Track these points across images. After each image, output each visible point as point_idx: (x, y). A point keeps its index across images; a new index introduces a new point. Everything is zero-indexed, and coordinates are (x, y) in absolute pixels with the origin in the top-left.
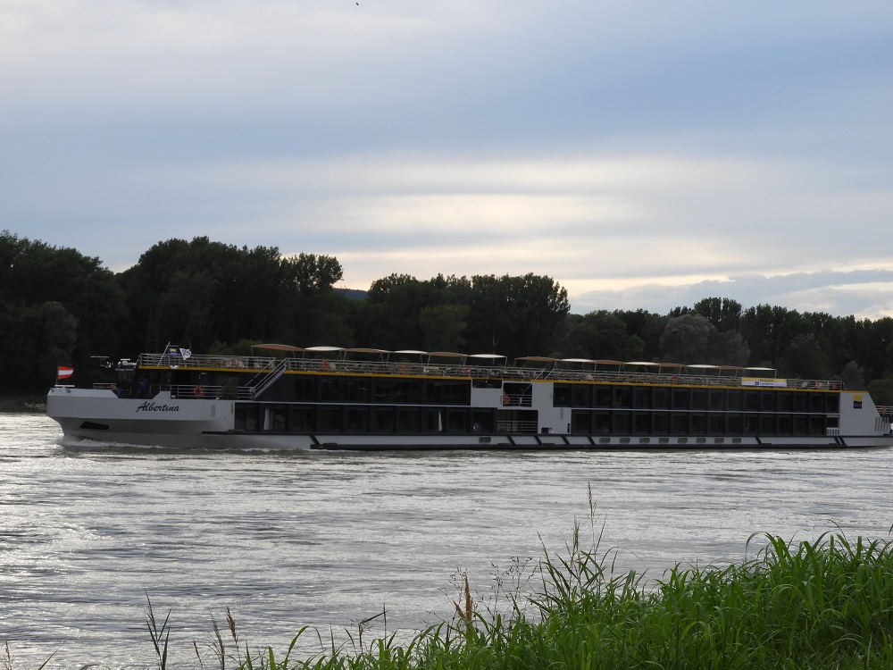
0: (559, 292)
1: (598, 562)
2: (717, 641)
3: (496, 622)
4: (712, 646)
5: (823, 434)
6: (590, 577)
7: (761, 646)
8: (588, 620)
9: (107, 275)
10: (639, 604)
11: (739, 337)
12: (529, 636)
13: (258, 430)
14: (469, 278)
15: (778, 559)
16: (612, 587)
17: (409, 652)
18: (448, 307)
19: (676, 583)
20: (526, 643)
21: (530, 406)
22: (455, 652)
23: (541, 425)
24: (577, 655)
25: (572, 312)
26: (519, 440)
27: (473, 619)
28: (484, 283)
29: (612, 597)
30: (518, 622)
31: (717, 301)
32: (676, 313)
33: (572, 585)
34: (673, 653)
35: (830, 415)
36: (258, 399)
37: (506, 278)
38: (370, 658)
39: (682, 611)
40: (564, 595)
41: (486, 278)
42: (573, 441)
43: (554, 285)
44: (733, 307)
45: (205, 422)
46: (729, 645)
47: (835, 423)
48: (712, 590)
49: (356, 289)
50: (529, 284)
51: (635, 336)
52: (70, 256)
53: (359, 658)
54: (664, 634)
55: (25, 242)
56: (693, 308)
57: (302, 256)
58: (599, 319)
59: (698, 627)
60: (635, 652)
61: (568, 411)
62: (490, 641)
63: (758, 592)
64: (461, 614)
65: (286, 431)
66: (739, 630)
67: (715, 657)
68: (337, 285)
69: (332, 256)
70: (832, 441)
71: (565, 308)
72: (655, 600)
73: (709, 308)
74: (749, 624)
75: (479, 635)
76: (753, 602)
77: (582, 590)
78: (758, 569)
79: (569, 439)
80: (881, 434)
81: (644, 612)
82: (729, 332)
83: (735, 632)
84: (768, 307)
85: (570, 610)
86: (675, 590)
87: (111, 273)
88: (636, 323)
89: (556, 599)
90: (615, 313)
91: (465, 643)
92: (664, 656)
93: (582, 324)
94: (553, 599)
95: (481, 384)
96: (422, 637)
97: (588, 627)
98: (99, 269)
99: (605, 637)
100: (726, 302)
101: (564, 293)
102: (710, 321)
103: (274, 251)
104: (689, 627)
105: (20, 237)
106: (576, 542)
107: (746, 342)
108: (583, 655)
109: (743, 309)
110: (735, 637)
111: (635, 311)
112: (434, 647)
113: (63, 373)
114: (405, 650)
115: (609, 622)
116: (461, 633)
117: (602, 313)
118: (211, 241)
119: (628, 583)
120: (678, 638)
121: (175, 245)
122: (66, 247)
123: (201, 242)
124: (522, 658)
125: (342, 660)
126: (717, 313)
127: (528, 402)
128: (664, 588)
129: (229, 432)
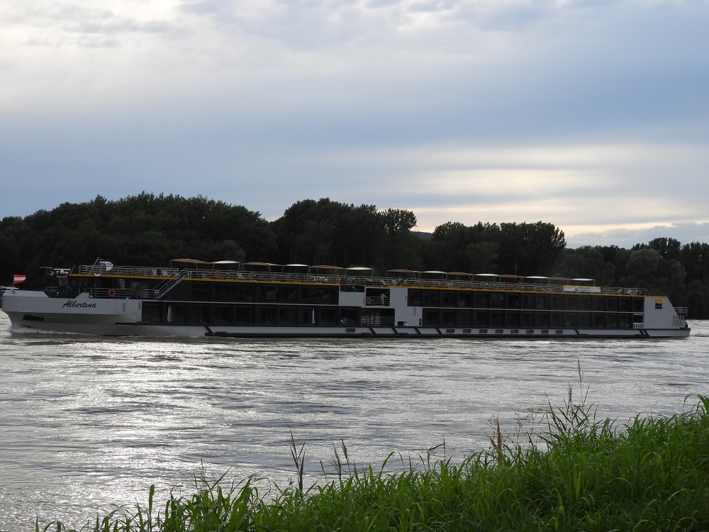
0: (559, 234)
1: (585, 412)
2: (665, 465)
3: (517, 451)
4: (662, 468)
5: (631, 328)
6: (580, 421)
7: (694, 469)
8: (578, 449)
9: (264, 223)
10: (613, 440)
11: (679, 264)
12: (539, 460)
13: (163, 322)
14: (498, 224)
15: (705, 412)
16: (594, 428)
17: (460, 470)
18: (486, 244)
19: (638, 426)
20: (538, 465)
21: (389, 305)
22: (491, 470)
23: (397, 319)
24: (572, 473)
25: (567, 247)
26: (378, 331)
27: (503, 448)
28: (508, 228)
29: (595, 435)
30: (532, 452)
31: (664, 240)
32: (637, 247)
33: (568, 428)
34: (635, 473)
35: (636, 313)
36: (162, 299)
37: (523, 225)
38: (435, 474)
39: (641, 445)
40: (563, 434)
41: (509, 224)
42: (423, 331)
43: (556, 229)
44: (675, 244)
45: (118, 315)
46: (673, 468)
47: (640, 319)
48: (662, 431)
49: (425, 232)
50: (539, 228)
51: (609, 263)
52: (241, 211)
53: (427, 474)
54: (630, 460)
55: (212, 202)
56: (648, 244)
57: (389, 210)
58: (586, 252)
59: (652, 456)
60: (610, 471)
61: (419, 310)
62: (514, 463)
63: (692, 433)
64: (494, 445)
65: (186, 323)
66: (679, 458)
67: (664, 476)
68: (413, 229)
69: (409, 210)
70: (638, 333)
71: (563, 244)
72: (623, 437)
73: (659, 244)
74: (686, 454)
75: (506, 459)
76: (690, 440)
77: (574, 429)
78: (692, 418)
79: (420, 330)
80: (678, 327)
81: (616, 446)
82: (672, 260)
83: (677, 459)
84: (698, 244)
85: (567, 443)
86: (637, 431)
87: (267, 222)
88: (610, 254)
89: (556, 436)
90: (596, 247)
91: (497, 464)
92: (629, 475)
93: (574, 255)
94: (555, 436)
95: (349, 289)
96: (469, 460)
97: (579, 455)
98: (259, 219)
99: (590, 461)
100: (670, 240)
101: (562, 235)
102: (660, 253)
103: (373, 208)
104: (646, 456)
105: (209, 199)
106: (570, 399)
107: (684, 267)
108: (576, 474)
109: (682, 245)
110: (677, 463)
111: (609, 246)
112: (477, 467)
113: (17, 279)
114: (458, 469)
115: (593, 452)
116: (494, 457)
117: (587, 248)
118: (331, 200)
119: (605, 426)
120: (639, 463)
121: (308, 204)
122: (238, 205)
123: (325, 202)
124: (535, 474)
125: (417, 474)
126: (664, 248)
127: (387, 303)
128: (629, 430)
129: (138, 323)
